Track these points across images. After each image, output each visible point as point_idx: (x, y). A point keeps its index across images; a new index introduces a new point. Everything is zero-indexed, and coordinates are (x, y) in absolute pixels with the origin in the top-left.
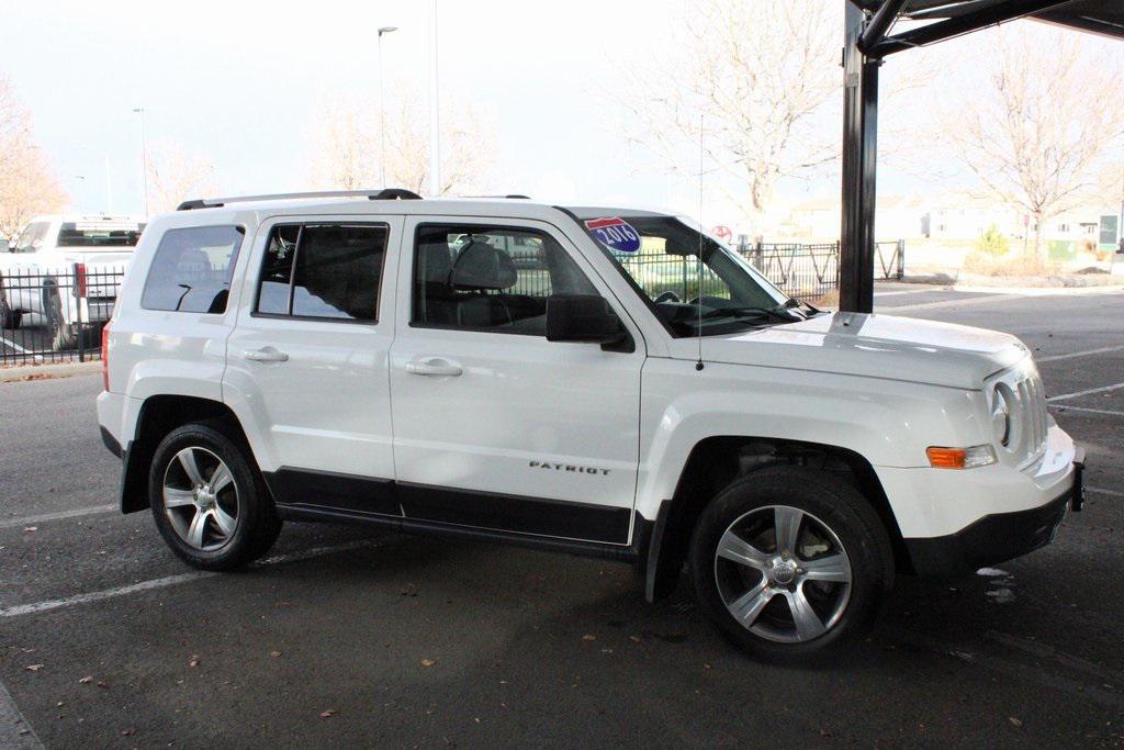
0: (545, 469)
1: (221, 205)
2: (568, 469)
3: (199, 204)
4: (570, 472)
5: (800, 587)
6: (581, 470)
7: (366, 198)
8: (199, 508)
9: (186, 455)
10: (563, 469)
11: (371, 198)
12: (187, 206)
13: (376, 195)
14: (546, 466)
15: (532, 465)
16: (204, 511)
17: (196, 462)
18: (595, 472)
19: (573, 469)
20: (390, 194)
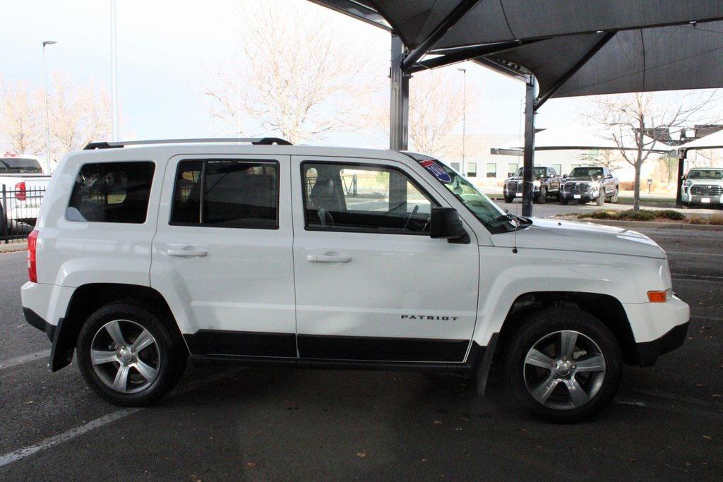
0: (413, 319)
1: (122, 146)
2: (429, 318)
3: (104, 145)
4: (430, 320)
5: (573, 377)
6: (438, 318)
7: (250, 143)
8: (122, 364)
9: (112, 327)
10: (426, 318)
11: (254, 143)
12: (91, 146)
13: (258, 141)
14: (413, 317)
15: (403, 317)
16: (126, 365)
17: (121, 331)
18: (447, 318)
19: (432, 318)
20: (268, 141)
